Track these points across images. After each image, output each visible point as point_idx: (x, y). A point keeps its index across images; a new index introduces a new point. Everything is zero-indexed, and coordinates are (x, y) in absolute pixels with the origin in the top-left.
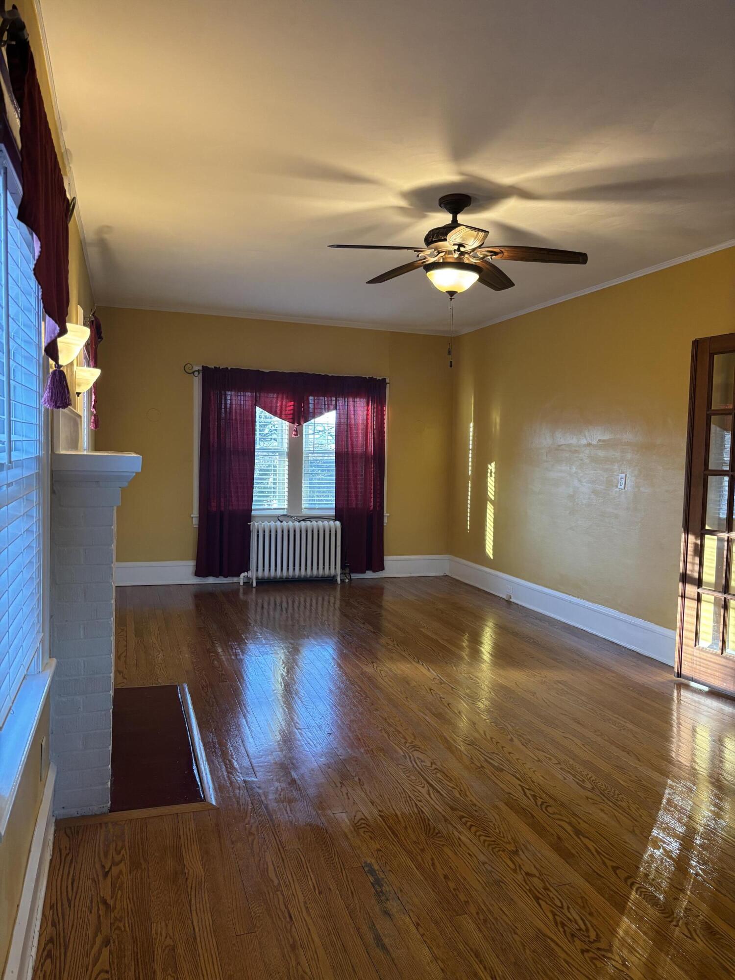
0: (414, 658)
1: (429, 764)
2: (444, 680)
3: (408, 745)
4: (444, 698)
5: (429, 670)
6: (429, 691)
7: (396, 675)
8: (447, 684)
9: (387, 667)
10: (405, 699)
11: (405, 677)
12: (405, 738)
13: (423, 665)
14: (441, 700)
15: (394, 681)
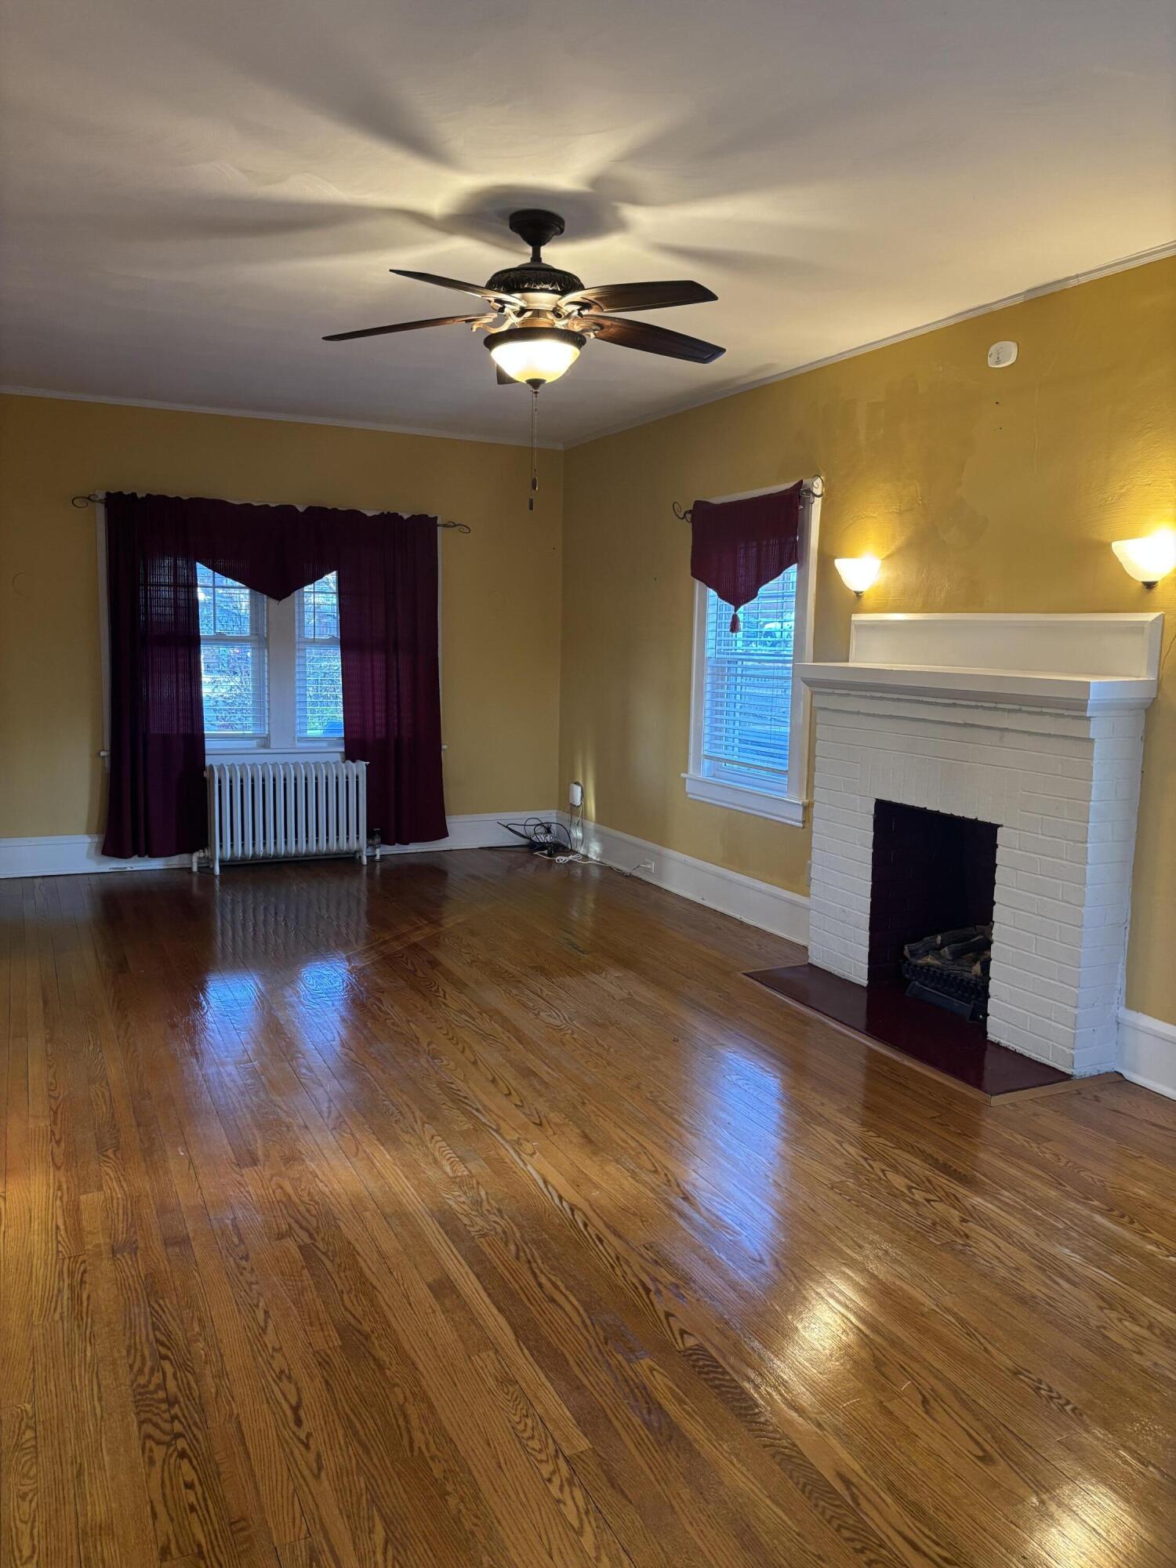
0: (585, 1225)
1: (542, 1014)
2: (512, 1151)
3: (569, 1031)
4: (516, 1105)
5: (545, 1182)
6: (544, 1121)
7: (617, 1161)
8: (507, 1141)
9: (645, 1183)
10: (586, 1101)
11: (595, 1154)
12: (574, 1039)
13: (561, 1198)
14: (522, 1101)
15: (618, 1144)
